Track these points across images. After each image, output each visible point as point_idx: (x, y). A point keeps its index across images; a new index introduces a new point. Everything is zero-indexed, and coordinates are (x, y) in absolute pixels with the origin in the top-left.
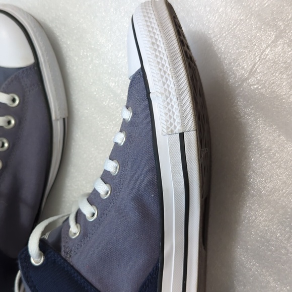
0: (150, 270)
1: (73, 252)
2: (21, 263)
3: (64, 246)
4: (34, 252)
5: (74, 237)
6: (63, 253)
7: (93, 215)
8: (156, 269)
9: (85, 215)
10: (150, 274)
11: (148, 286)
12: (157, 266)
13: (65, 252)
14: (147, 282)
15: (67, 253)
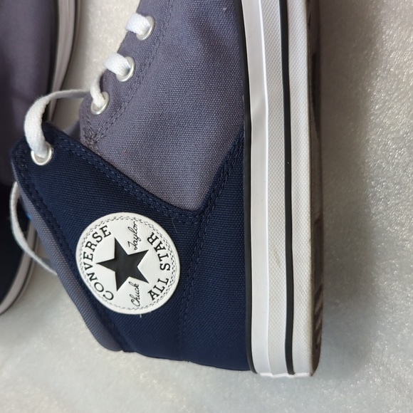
0: (229, 146)
1: (99, 136)
2: (16, 164)
3: (84, 129)
4: (35, 139)
5: (98, 113)
6: (83, 140)
7: (128, 71)
8: (239, 142)
9: (115, 75)
10: (230, 153)
11: (228, 173)
12: (240, 139)
13: (86, 138)
14: (226, 166)
15: (91, 138)
